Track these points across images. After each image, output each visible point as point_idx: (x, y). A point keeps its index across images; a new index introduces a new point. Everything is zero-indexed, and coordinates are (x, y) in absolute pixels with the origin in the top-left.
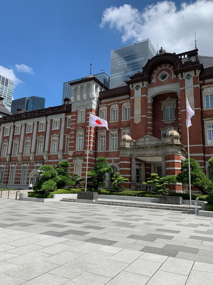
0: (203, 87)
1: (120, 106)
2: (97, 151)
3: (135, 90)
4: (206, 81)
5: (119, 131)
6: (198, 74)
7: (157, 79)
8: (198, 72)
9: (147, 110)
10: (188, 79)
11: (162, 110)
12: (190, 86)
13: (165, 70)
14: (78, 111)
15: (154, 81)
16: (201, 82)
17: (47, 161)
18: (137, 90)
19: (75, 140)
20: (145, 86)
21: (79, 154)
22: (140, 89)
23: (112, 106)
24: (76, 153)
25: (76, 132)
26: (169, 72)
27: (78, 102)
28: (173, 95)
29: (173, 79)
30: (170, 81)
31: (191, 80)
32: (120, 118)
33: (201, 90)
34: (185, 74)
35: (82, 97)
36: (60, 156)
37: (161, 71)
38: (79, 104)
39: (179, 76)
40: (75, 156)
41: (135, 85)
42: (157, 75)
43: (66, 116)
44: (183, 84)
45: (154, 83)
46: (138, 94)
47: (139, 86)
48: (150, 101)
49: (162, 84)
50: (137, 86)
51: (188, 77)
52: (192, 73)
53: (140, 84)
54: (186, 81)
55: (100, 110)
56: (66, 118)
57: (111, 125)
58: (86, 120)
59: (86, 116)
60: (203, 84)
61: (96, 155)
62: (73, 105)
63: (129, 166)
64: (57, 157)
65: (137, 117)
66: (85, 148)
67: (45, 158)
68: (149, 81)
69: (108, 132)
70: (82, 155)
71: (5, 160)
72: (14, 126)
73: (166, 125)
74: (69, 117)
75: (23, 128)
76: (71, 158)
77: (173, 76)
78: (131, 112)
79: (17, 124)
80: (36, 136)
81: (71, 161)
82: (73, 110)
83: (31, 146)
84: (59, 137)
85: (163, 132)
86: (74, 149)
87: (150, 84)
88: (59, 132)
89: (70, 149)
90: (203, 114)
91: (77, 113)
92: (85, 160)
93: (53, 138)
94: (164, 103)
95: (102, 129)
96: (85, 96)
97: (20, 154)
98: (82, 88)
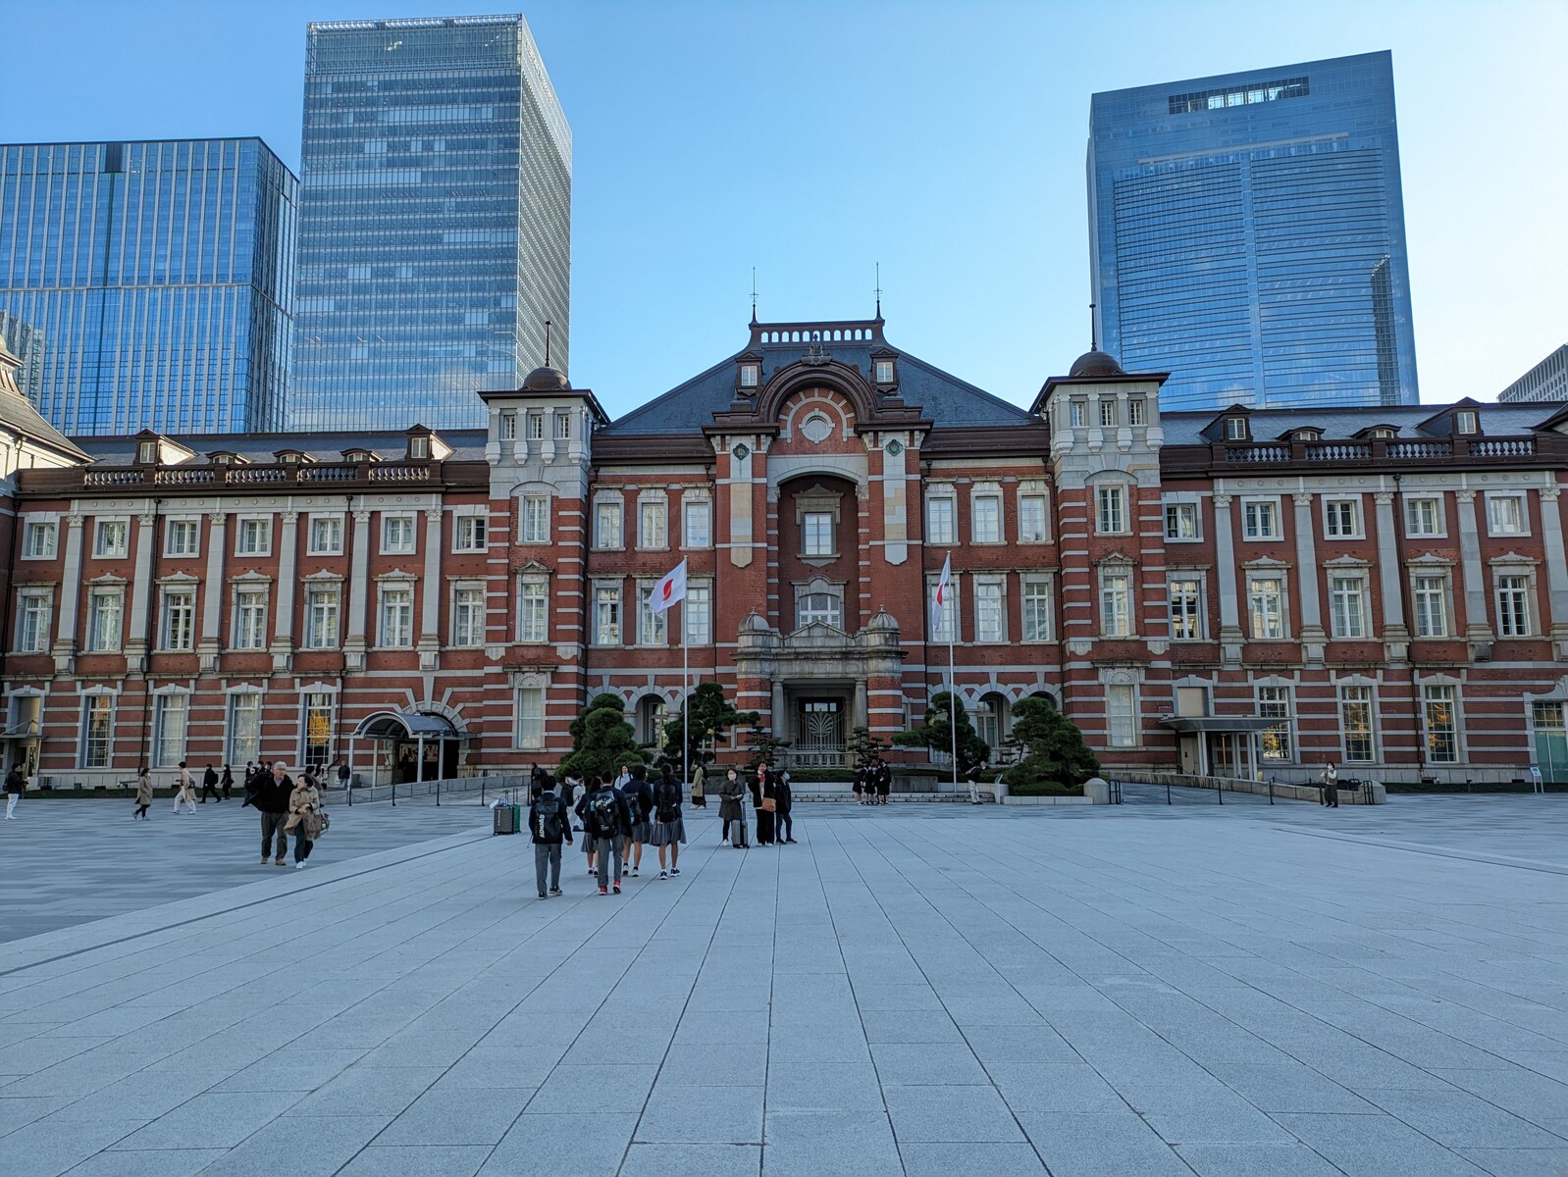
0: (928, 480)
1: (674, 498)
2: (590, 646)
3: (733, 457)
4: (937, 465)
6: (917, 444)
7: (797, 431)
8: (919, 437)
9: (766, 523)
10: (894, 454)
11: (798, 522)
12: (895, 473)
13: (824, 407)
14: (517, 498)
15: (787, 434)
16: (923, 464)
17: (362, 675)
18: (741, 458)
19: (510, 602)
20: (764, 449)
21: (531, 654)
22: (749, 457)
23: (643, 493)
24: (519, 652)
25: (512, 575)
26: (835, 417)
27: (517, 465)
28: (842, 486)
29: (845, 440)
30: (833, 445)
31: (901, 457)
32: (674, 539)
33: (923, 487)
34: (886, 439)
35: (532, 452)
36: (427, 658)
37: (810, 407)
38: (522, 475)
39: (867, 439)
40: (514, 661)
41: (734, 442)
42: (797, 419)
43: (448, 508)
44: (876, 465)
45: (789, 441)
46: (740, 475)
47: (746, 450)
48: (773, 498)
49: (812, 449)
50: (738, 447)
51: (894, 449)
52: (903, 439)
53: (749, 442)
54: (887, 455)
55: (596, 500)
56: (446, 516)
57: (640, 559)
58: (556, 535)
59: (556, 521)
60: (927, 473)
61: (585, 658)
62: (493, 473)
63: (768, 703)
64: (412, 659)
65: (742, 545)
66: (553, 635)
67: (353, 661)
68: (775, 436)
69: (629, 582)
70: (543, 660)
71: (115, 664)
72: (159, 519)
73: (809, 571)
74: (460, 510)
75: (217, 534)
76: (498, 669)
77: (848, 432)
78: (720, 527)
79: (179, 510)
80: (298, 574)
81: (500, 678)
82: (498, 492)
83: (272, 613)
84: (419, 583)
85: (800, 591)
86: (509, 635)
87: (778, 446)
88: (413, 563)
89: (491, 637)
90: (926, 558)
91: (512, 505)
92: (556, 677)
93: (388, 587)
94: (802, 503)
95: (607, 571)
96: (547, 450)
97: (209, 641)
98: (534, 417)
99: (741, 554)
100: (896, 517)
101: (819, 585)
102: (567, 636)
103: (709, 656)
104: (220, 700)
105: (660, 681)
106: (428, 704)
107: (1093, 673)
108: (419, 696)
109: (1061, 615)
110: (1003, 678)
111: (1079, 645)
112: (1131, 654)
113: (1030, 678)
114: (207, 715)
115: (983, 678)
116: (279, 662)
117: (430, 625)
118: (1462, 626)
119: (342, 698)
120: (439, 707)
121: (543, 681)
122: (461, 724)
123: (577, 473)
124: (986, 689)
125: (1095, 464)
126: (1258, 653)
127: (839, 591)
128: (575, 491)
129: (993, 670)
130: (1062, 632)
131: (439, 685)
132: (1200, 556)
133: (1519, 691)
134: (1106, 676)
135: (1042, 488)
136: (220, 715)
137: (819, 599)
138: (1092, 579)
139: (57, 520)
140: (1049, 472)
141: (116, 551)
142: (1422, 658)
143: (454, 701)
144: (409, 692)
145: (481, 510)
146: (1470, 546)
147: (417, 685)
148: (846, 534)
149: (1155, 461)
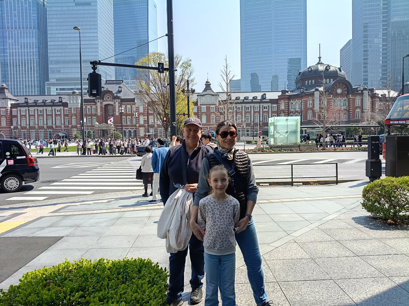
0: (121, 105)
1: (91, 107)
4: (123, 103)
5: (92, 117)
6: (120, 101)
9: (102, 110)
11: (108, 110)
12: (117, 103)
13: (109, 96)
15: (105, 99)
16: (121, 103)
18: (98, 102)
19: (71, 120)
20: (102, 101)
21: (74, 126)
22: (100, 102)
23: (88, 106)
25: (72, 117)
27: (71, 103)
28: (111, 105)
30: (111, 101)
32: (92, 112)
34: (116, 100)
35: (73, 102)
36: (63, 126)
37: (107, 96)
38: (72, 105)
39: (114, 100)
40: (72, 127)
41: (98, 100)
42: (106, 97)
44: (115, 103)
46: (99, 104)
48: (103, 107)
49: (108, 101)
52: (118, 100)
53: (99, 100)
56: (64, 109)
57: (87, 115)
58: (77, 112)
59: (77, 110)
61: (81, 127)
62: (69, 105)
63: (98, 132)
64: (61, 127)
65: (99, 113)
66: (77, 124)
67: (54, 127)
68: (103, 99)
69: (86, 117)
70: (76, 127)
71: (25, 127)
72: (29, 110)
73: (110, 115)
75: (36, 111)
76: (70, 128)
77: (112, 99)
78: (97, 111)
79: (32, 109)
80: (46, 116)
81: (71, 129)
82: (69, 107)
83: (44, 121)
84: (61, 118)
85: (109, 118)
86: (72, 124)
87: (104, 101)
88: (60, 115)
89: (69, 124)
90: (121, 114)
91: (71, 108)
92: (77, 129)
93: (58, 118)
94: (109, 107)
97: (36, 124)
98: (73, 98)
99: (99, 114)
100: (117, 110)
104: (39, 132)
105: (90, 129)
106: (63, 132)
108: (62, 131)
109: (136, 121)
110: (130, 128)
111: (137, 125)
112: (143, 126)
114: (37, 133)
115: (128, 129)
116: (45, 127)
117: (63, 123)
119: (53, 131)
120: (64, 132)
122: (67, 134)
124: (129, 130)
125: (139, 104)
130: (136, 123)
131: (64, 130)
132: (152, 114)
134: (140, 128)
135: (135, 106)
136: (39, 133)
138: (139, 117)
139: (16, 110)
140: (135, 104)
141: (24, 114)
143: (66, 132)
144: (61, 131)
145: (67, 108)
147: (62, 130)
149: (146, 104)
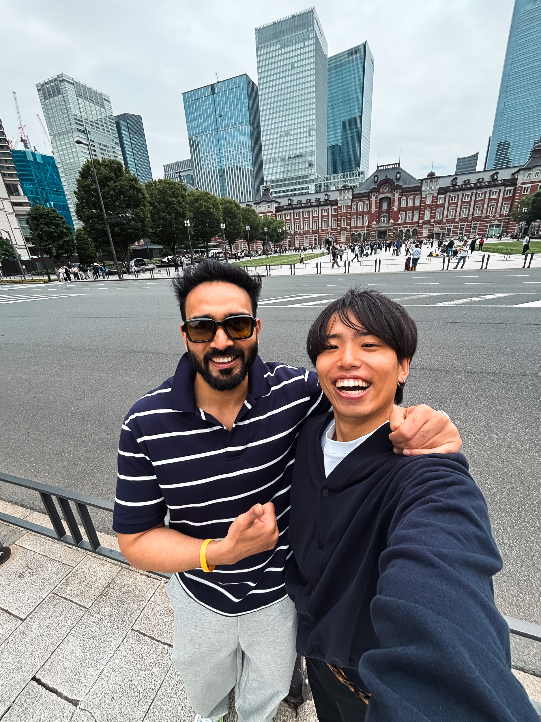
1: (364, 203)
2: (351, 227)
4: (404, 194)
5: (363, 216)
7: (383, 190)
8: (401, 190)
9: (377, 206)
11: (382, 205)
12: (397, 195)
14: (342, 205)
15: (381, 191)
16: (401, 194)
17: (321, 233)
18: (374, 196)
19: (341, 221)
20: (377, 194)
23: (359, 202)
24: (342, 228)
25: (341, 217)
26: (389, 187)
27: (342, 200)
28: (389, 198)
30: (388, 192)
33: (401, 198)
34: (396, 191)
35: (344, 197)
36: (329, 230)
37: (385, 186)
38: (342, 202)
39: (393, 191)
41: (373, 193)
44: (394, 195)
46: (374, 198)
48: (378, 201)
49: (385, 193)
52: (399, 191)
53: (375, 193)
54: (396, 193)
55: (353, 204)
56: (332, 208)
57: (358, 213)
58: (347, 211)
59: (347, 208)
60: (402, 196)
61: (350, 229)
62: (339, 202)
63: (375, 233)
64: (327, 230)
65: (373, 210)
66: (347, 225)
67: (320, 231)
68: (379, 191)
69: (357, 217)
70: (345, 229)
71: (290, 233)
72: (294, 213)
73: (383, 212)
74: (333, 207)
75: (301, 214)
77: (390, 190)
78: (370, 208)
79: (296, 211)
80: (312, 219)
81: (340, 232)
82: (339, 205)
83: (309, 225)
84: (328, 219)
85: (381, 215)
86: (341, 226)
87: (380, 193)
88: (327, 216)
89: (338, 226)
90: (400, 209)
91: (341, 207)
92: (347, 231)
93: (324, 220)
94: (383, 200)
95: (353, 215)
96: (346, 198)
97: (301, 229)
98: (344, 193)
99: (373, 212)
100: (396, 204)
101: (384, 214)
102: (348, 225)
103: (368, 227)
104: (303, 237)
105: (361, 231)
106: (330, 236)
107: (422, 226)
109: (419, 217)
110: (410, 227)
111: (421, 222)
112: (428, 222)
113: (413, 227)
114: (302, 239)
116: (311, 231)
117: (330, 225)
118: (482, 214)
119: (318, 236)
121: (345, 232)
122: (334, 238)
123: (350, 201)
124: (407, 229)
125: (427, 193)
126: (448, 220)
127: (387, 215)
128: (350, 204)
129: (408, 226)
130: (419, 219)
131: (331, 233)
132: (443, 206)
133: (488, 223)
134: (424, 226)
135: (420, 196)
136: (304, 239)
137: (384, 217)
138: (424, 211)
139: (281, 214)
140: (421, 193)
141: (289, 218)
142: (474, 219)
143: (333, 235)
145: (336, 207)
146: (486, 200)
147: (328, 233)
148: (389, 206)
149: (437, 191)
